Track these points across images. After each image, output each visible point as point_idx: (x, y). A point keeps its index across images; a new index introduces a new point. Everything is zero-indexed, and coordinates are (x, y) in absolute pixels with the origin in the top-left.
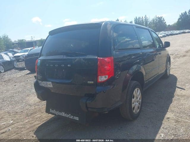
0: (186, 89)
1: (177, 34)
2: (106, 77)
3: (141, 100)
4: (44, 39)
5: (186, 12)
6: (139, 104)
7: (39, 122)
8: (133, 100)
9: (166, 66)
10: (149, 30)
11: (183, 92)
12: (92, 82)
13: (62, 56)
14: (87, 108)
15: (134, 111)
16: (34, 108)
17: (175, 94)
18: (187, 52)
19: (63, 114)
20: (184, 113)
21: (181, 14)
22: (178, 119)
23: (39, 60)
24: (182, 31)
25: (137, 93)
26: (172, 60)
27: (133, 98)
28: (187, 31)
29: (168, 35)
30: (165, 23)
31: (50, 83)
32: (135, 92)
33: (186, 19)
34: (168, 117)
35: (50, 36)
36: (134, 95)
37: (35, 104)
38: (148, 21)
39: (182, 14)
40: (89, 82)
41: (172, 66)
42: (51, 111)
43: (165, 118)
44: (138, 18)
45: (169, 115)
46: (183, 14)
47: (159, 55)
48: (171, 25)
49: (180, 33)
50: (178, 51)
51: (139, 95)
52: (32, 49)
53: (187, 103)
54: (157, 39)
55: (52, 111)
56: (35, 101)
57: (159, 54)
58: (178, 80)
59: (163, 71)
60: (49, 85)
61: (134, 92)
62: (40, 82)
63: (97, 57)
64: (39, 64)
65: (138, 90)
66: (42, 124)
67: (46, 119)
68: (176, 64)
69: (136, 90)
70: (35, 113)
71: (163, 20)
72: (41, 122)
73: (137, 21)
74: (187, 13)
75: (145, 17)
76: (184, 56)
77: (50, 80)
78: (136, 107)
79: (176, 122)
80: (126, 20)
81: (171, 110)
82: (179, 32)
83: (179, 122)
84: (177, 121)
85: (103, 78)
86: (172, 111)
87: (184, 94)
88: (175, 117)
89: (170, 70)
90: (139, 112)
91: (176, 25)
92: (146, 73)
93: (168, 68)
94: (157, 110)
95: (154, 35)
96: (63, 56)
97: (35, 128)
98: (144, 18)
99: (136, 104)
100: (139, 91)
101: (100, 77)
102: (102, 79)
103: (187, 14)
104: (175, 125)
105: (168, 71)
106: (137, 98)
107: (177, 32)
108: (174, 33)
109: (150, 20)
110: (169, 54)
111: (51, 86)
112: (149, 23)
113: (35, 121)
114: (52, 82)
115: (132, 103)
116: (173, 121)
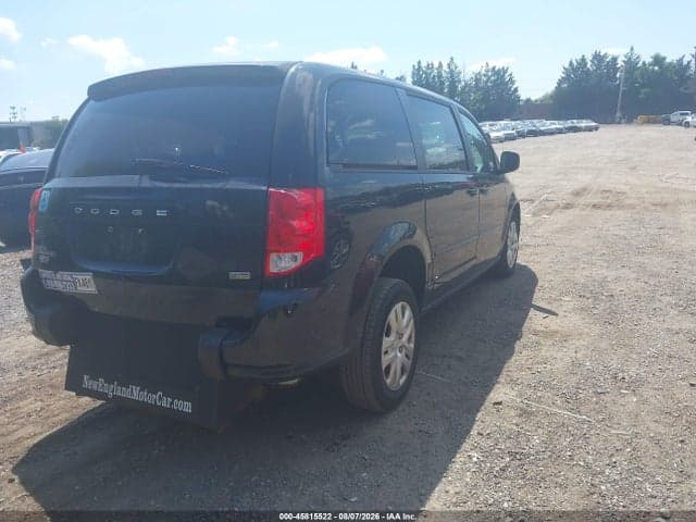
0: (561, 314)
1: (551, 133)
2: (296, 260)
3: (412, 345)
4: (64, 121)
5: (583, 59)
6: (407, 356)
7: (38, 430)
8: (387, 341)
9: (505, 236)
10: (451, 109)
11: (553, 323)
12: (246, 276)
13: (137, 177)
14: (225, 366)
15: (388, 381)
16: (15, 378)
17: (524, 329)
18: (577, 194)
19: (135, 393)
20: (547, 386)
21: (567, 66)
22: (528, 405)
23: (46, 189)
24: (569, 123)
25: (402, 319)
26: (525, 216)
27: (388, 335)
28: (584, 123)
29: (521, 135)
30: (516, 90)
31: (89, 277)
32: (393, 313)
33: (583, 84)
34: (500, 400)
35: (92, 102)
36: (389, 327)
37: (21, 365)
38: (459, 81)
39: (571, 63)
40: (233, 275)
41: (524, 238)
42: (87, 382)
43: (487, 403)
44: (424, 64)
45: (501, 392)
46: (575, 64)
47: (481, 196)
48: (533, 98)
49: (560, 131)
50: (549, 191)
51: (407, 326)
52: (14, 155)
53: (560, 355)
54: (477, 143)
55: (91, 382)
56: (23, 353)
57: (482, 192)
58: (539, 284)
59: (494, 253)
60: (83, 283)
61: (392, 316)
62: (45, 273)
63: (264, 188)
64: (45, 208)
65: (403, 308)
66: (48, 433)
67: (64, 416)
68: (540, 231)
69: (398, 307)
70: (23, 395)
71: (511, 79)
72: (46, 427)
73: (423, 76)
74: (586, 64)
75: (449, 65)
76: (568, 206)
77: (86, 267)
78: (396, 367)
79: (521, 416)
80: (382, 71)
81: (508, 379)
82: (558, 126)
83: (531, 413)
84: (525, 413)
85: (284, 263)
86: (513, 382)
87: (554, 327)
88: (519, 400)
89: (516, 250)
90: (404, 384)
91: (551, 102)
92: (434, 254)
93: (509, 243)
94: (467, 378)
95: (470, 129)
96: (140, 179)
97: (21, 451)
98: (445, 68)
99: (396, 355)
100: (408, 313)
101: (273, 256)
102: (283, 265)
103: (589, 66)
104: (517, 425)
105: (509, 253)
106: (400, 336)
107: (553, 127)
108: (542, 128)
109: (467, 78)
110: (518, 197)
111: (92, 289)
112: (464, 88)
113: (23, 425)
114: (96, 275)
115: (384, 350)
116: (513, 413)
